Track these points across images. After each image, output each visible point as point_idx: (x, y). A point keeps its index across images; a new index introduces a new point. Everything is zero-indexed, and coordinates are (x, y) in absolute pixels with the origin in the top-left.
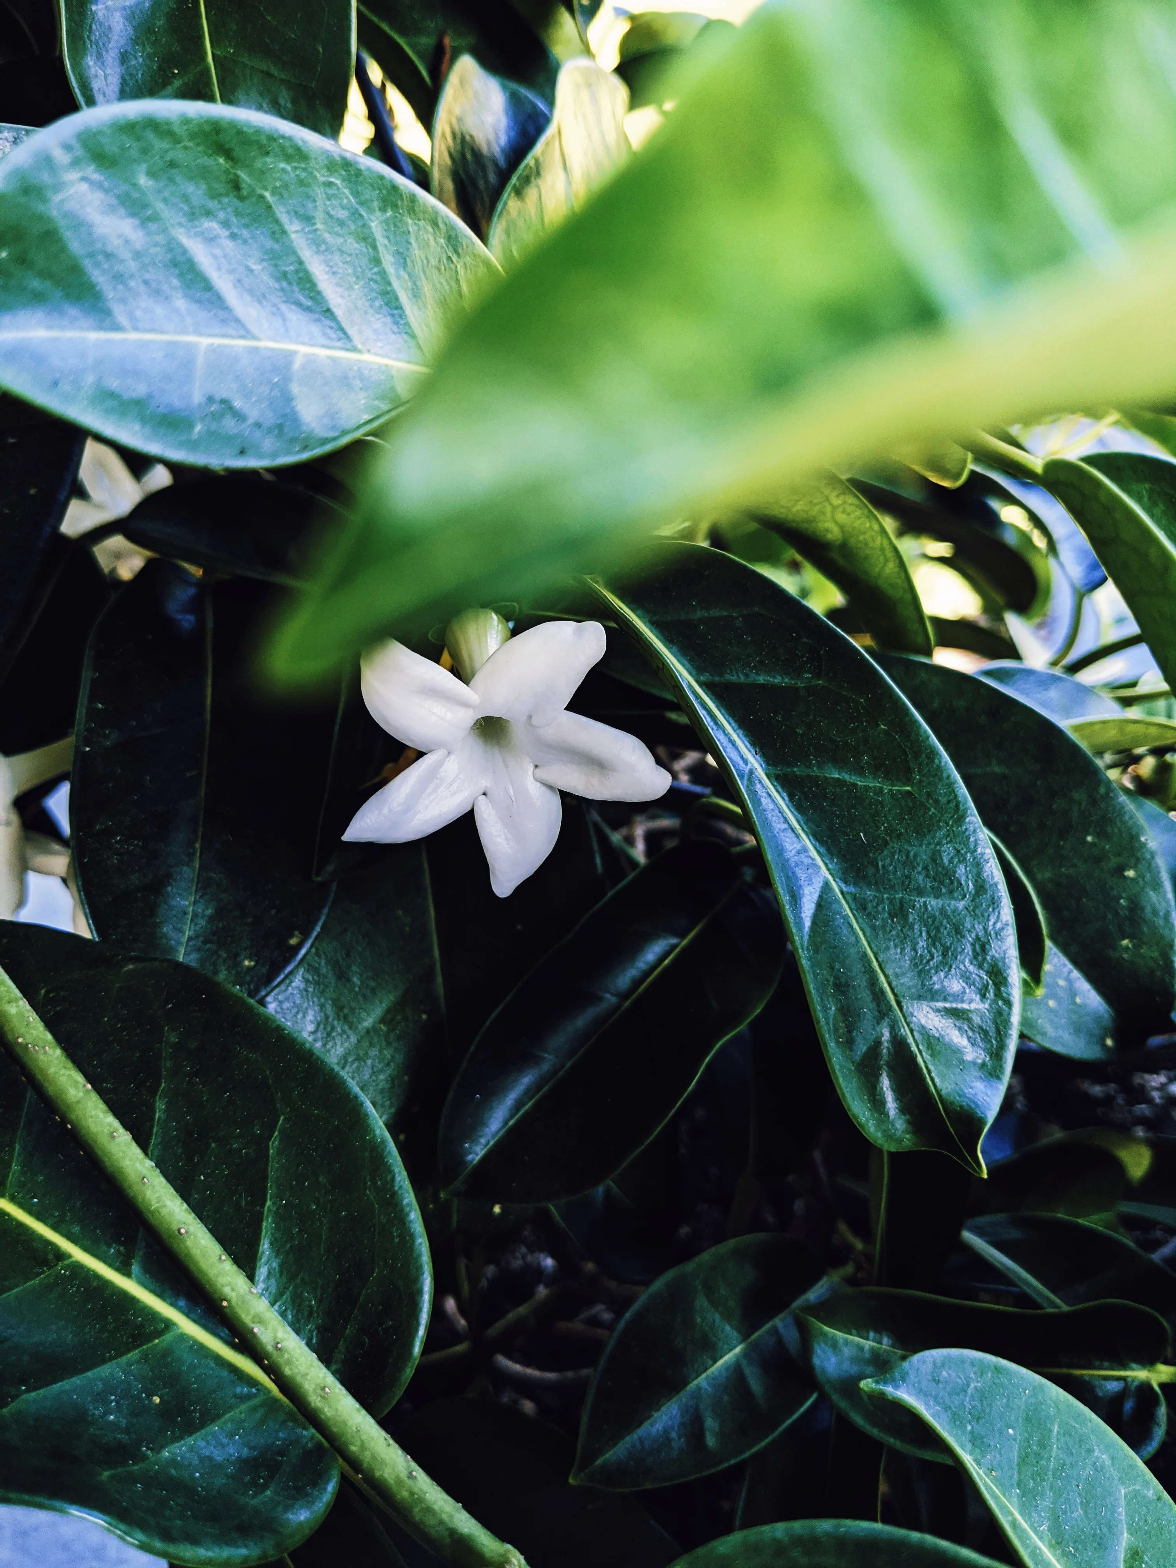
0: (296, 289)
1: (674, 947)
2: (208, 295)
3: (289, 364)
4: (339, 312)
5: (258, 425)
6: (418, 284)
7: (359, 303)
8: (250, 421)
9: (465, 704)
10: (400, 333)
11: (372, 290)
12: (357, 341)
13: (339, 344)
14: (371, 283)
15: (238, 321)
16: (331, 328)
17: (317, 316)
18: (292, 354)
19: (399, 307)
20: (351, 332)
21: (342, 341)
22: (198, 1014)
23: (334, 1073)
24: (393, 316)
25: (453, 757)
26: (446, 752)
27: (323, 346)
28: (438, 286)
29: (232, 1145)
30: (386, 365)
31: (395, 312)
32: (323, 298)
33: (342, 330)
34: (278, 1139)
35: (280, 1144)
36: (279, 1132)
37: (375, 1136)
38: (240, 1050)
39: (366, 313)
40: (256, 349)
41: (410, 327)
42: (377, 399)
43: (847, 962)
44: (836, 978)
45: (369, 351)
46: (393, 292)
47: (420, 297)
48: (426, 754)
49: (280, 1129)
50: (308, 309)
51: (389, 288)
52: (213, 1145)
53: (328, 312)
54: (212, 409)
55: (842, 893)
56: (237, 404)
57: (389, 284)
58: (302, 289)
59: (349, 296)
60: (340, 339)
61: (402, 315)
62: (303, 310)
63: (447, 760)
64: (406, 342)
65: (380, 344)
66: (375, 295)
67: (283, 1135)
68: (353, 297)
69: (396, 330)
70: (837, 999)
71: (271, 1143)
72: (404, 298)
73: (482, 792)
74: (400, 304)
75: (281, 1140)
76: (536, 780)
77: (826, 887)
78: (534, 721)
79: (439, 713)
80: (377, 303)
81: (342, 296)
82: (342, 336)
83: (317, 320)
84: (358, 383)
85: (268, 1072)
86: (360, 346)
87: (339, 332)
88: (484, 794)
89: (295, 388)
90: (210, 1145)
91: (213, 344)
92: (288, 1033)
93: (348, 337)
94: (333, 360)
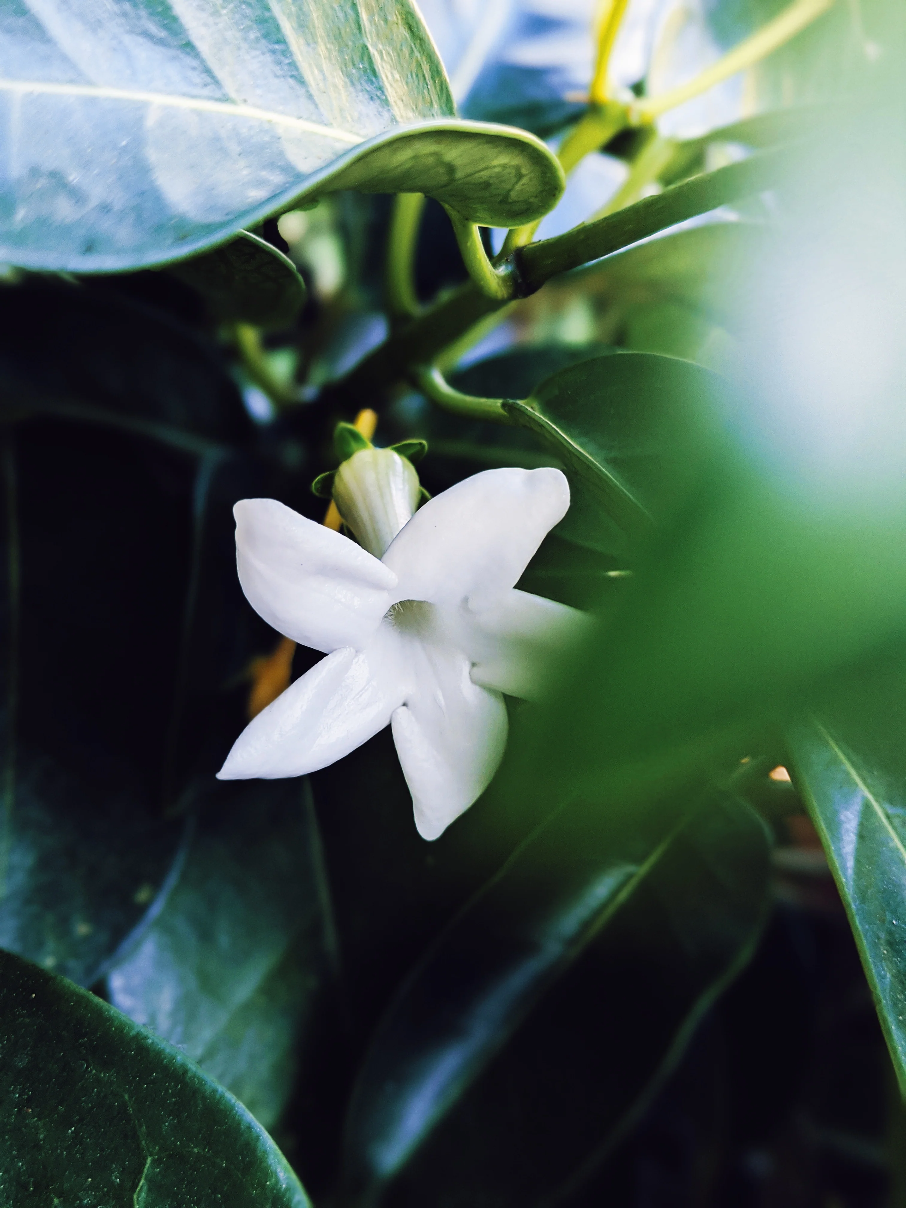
0: (143, 13)
1: (630, 876)
2: (21, 21)
3: (139, 121)
4: (204, 47)
5: (105, 208)
6: (305, 9)
7: (229, 34)
8: (94, 202)
9: (378, 586)
10: (284, 76)
11: (245, 16)
12: (230, 88)
13: (206, 92)
14: (244, 6)
15: (65, 59)
16: (194, 69)
17: (172, 52)
18: (143, 106)
19: (282, 41)
20: (220, 74)
21: (209, 87)
22: (27, 1020)
23: (218, 1096)
24: (273, 52)
25: (362, 657)
26: (353, 650)
27: (185, 95)
28: (330, 12)
29: (81, 1200)
30: (270, 122)
31: (277, 47)
32: (181, 26)
33: (208, 71)
34: (145, 1188)
35: (147, 1195)
36: (146, 1179)
37: (277, 1181)
38: (87, 1068)
39: (239, 49)
40: (92, 101)
41: (297, 69)
42: (264, 167)
43: (900, 910)
44: (890, 933)
45: (245, 101)
46: (274, 20)
47: (308, 27)
48: (326, 655)
49: (146, 1176)
50: (160, 42)
51: (267, 14)
52: (56, 1201)
53: (189, 47)
54: (39, 186)
55: (888, 817)
56: (74, 177)
57: (267, 8)
58: (152, 14)
59: (216, 24)
60: (206, 85)
61: (286, 52)
62: (155, 43)
63: (354, 661)
64: (292, 88)
65: (259, 92)
66: (249, 23)
67: (154, 1186)
68: (221, 26)
69: (279, 73)
70: (891, 962)
71: (135, 1196)
72: (287, 28)
73: (401, 703)
74: (283, 36)
75: (149, 1190)
76: (474, 682)
77: (867, 811)
78: (472, 605)
79: (343, 600)
80: (252, 35)
81: (205, 25)
82: (209, 80)
83: (174, 58)
84: (234, 148)
85: (126, 1097)
86: (233, 95)
87: (204, 75)
88: (404, 705)
89: (152, 155)
90: (52, 1200)
91: (32, 93)
92: (152, 1043)
93: (216, 82)
94: (199, 113)
